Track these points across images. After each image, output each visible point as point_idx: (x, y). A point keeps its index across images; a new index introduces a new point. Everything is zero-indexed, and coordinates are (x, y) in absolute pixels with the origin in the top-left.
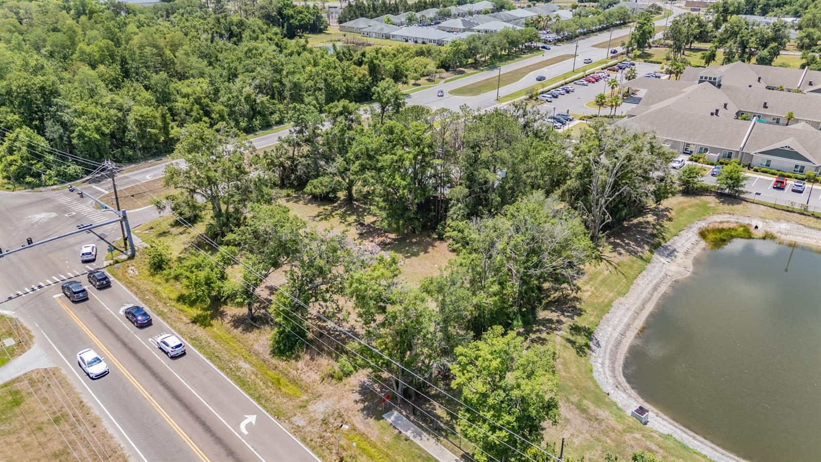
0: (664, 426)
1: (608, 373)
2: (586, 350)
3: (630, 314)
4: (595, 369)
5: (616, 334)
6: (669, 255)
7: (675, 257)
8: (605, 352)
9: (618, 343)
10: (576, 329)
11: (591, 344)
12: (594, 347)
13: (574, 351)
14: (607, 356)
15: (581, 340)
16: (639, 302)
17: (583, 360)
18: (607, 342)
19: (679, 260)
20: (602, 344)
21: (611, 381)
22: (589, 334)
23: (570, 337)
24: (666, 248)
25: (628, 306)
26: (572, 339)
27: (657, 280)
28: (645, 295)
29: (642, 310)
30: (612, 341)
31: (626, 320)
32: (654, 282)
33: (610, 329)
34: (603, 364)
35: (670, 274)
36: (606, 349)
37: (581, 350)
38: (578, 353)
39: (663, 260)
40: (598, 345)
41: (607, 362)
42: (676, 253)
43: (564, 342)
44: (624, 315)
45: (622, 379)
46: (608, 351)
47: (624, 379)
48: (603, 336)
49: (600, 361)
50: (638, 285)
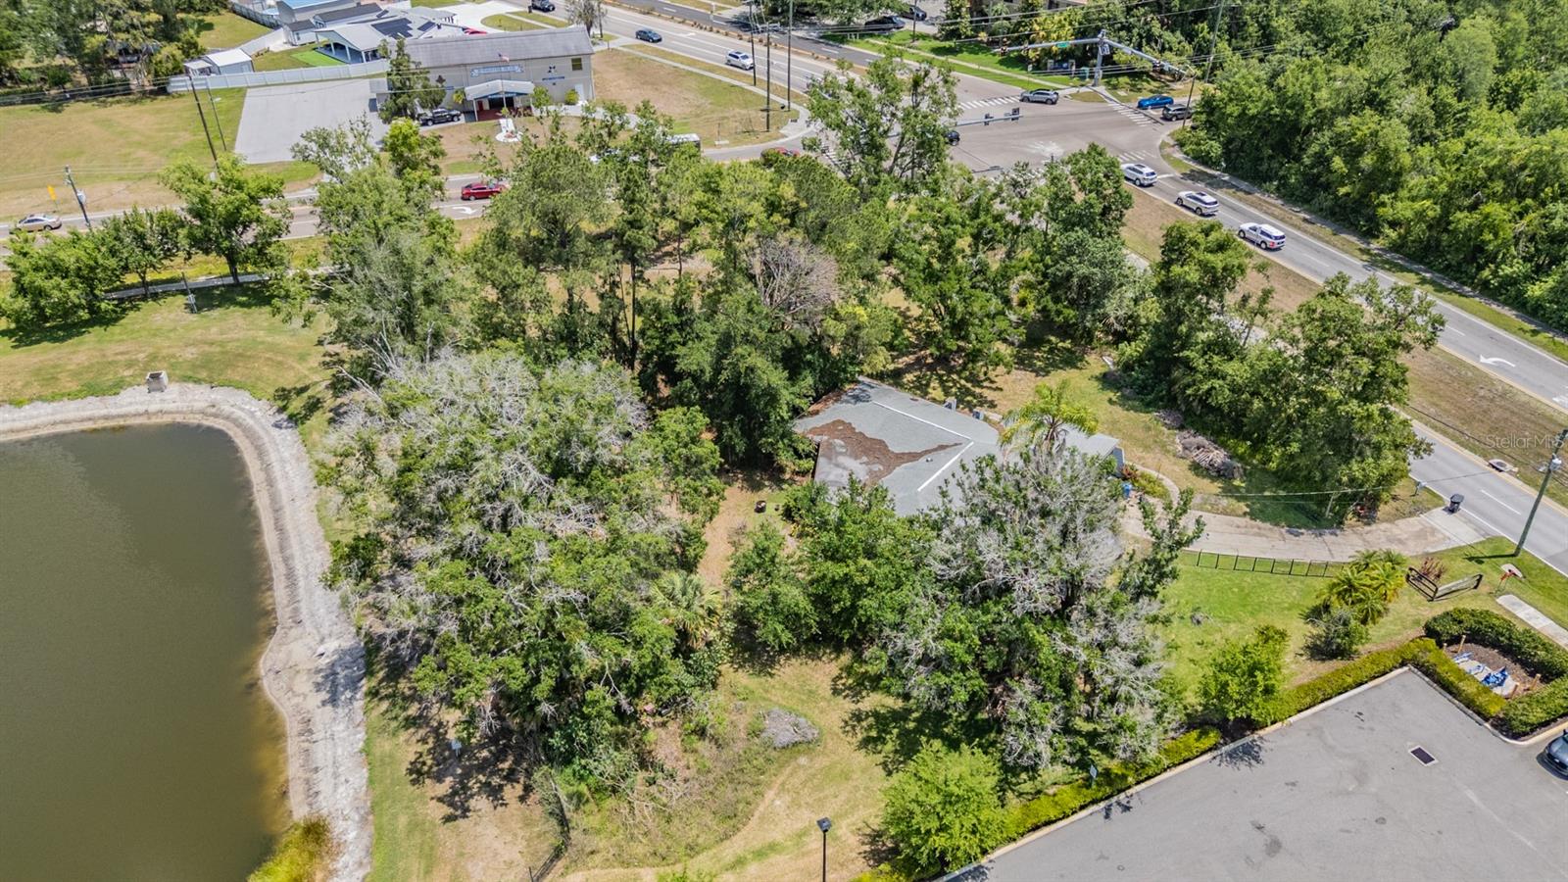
0: (131, 404)
1: (238, 413)
2: (280, 403)
3: (285, 498)
4: (254, 402)
5: (273, 457)
6: (331, 674)
7: (318, 687)
8: (263, 428)
9: (261, 453)
10: (314, 406)
11: (284, 416)
12: (279, 417)
13: (288, 387)
14: (257, 428)
15: (297, 405)
16: (289, 527)
17: (271, 391)
18: (273, 441)
19: (304, 684)
20: (276, 432)
21: (226, 409)
22: (295, 420)
23: (310, 392)
24: (353, 684)
25: (298, 504)
26: (305, 395)
27: (301, 591)
28: (295, 549)
29: (277, 520)
30: (268, 446)
31: (281, 485)
32: (301, 583)
33: (286, 455)
34: (252, 414)
35: (294, 632)
36: (267, 432)
37: (284, 395)
38: (284, 390)
39: (332, 646)
40: (277, 426)
41: (250, 422)
42: (324, 695)
43: (307, 382)
44: (289, 488)
45: (219, 424)
46: (261, 433)
47: (217, 426)
48: (284, 440)
49: (258, 414)
50: (318, 548)
